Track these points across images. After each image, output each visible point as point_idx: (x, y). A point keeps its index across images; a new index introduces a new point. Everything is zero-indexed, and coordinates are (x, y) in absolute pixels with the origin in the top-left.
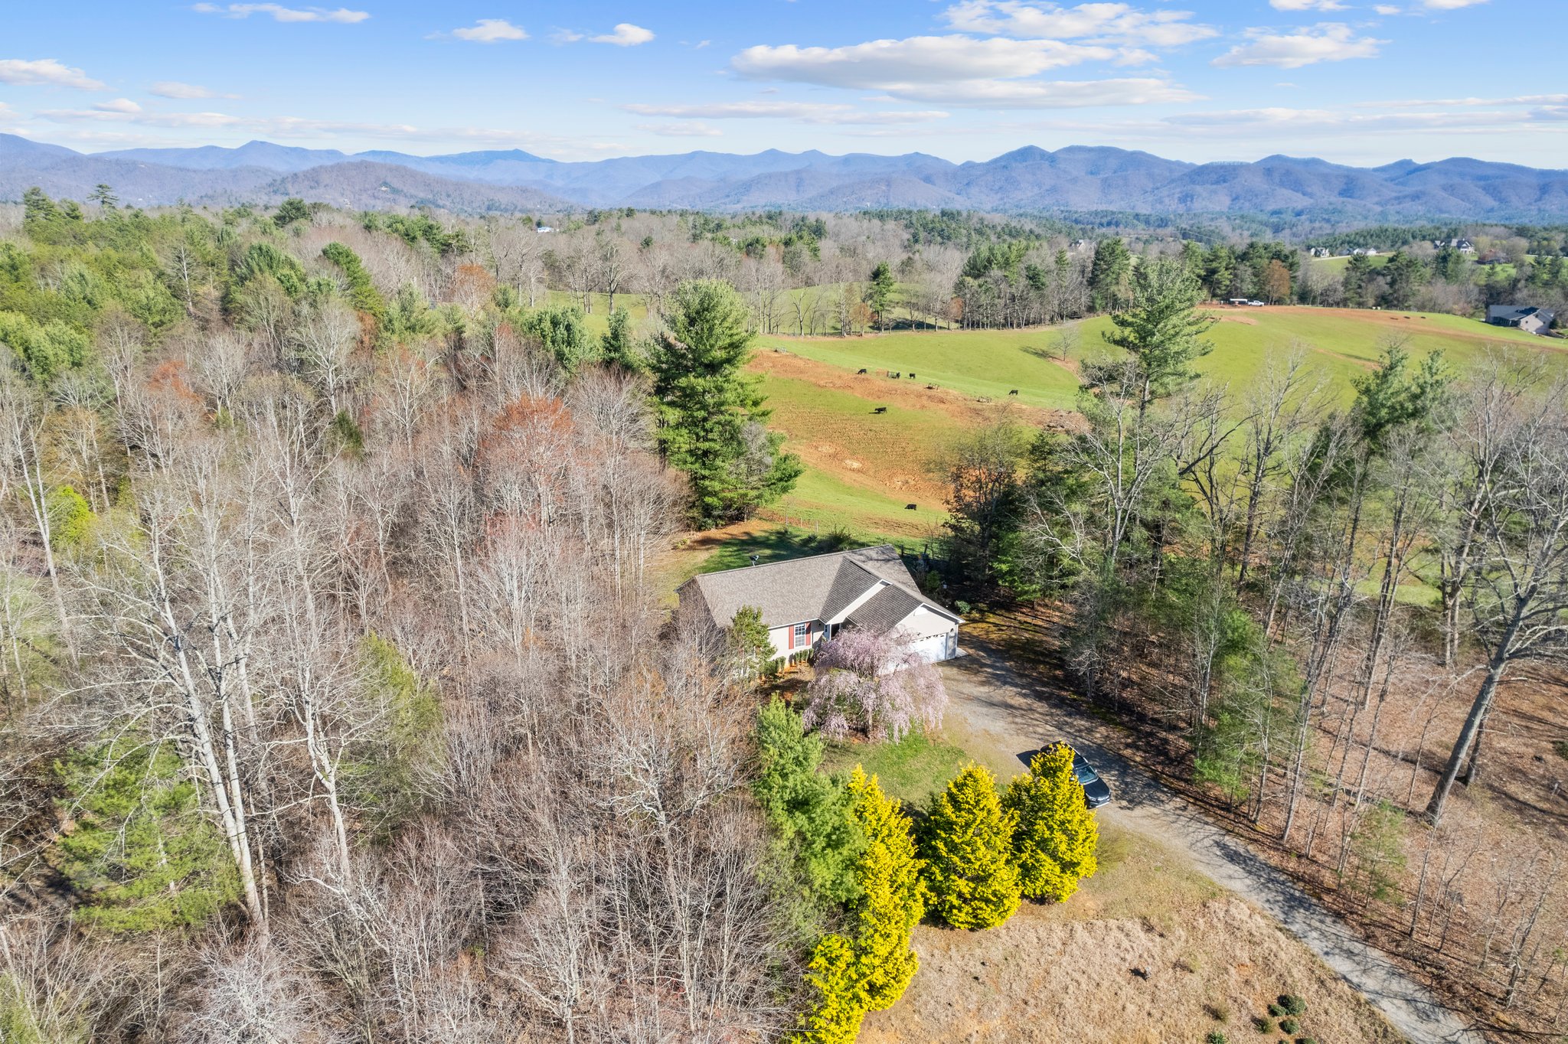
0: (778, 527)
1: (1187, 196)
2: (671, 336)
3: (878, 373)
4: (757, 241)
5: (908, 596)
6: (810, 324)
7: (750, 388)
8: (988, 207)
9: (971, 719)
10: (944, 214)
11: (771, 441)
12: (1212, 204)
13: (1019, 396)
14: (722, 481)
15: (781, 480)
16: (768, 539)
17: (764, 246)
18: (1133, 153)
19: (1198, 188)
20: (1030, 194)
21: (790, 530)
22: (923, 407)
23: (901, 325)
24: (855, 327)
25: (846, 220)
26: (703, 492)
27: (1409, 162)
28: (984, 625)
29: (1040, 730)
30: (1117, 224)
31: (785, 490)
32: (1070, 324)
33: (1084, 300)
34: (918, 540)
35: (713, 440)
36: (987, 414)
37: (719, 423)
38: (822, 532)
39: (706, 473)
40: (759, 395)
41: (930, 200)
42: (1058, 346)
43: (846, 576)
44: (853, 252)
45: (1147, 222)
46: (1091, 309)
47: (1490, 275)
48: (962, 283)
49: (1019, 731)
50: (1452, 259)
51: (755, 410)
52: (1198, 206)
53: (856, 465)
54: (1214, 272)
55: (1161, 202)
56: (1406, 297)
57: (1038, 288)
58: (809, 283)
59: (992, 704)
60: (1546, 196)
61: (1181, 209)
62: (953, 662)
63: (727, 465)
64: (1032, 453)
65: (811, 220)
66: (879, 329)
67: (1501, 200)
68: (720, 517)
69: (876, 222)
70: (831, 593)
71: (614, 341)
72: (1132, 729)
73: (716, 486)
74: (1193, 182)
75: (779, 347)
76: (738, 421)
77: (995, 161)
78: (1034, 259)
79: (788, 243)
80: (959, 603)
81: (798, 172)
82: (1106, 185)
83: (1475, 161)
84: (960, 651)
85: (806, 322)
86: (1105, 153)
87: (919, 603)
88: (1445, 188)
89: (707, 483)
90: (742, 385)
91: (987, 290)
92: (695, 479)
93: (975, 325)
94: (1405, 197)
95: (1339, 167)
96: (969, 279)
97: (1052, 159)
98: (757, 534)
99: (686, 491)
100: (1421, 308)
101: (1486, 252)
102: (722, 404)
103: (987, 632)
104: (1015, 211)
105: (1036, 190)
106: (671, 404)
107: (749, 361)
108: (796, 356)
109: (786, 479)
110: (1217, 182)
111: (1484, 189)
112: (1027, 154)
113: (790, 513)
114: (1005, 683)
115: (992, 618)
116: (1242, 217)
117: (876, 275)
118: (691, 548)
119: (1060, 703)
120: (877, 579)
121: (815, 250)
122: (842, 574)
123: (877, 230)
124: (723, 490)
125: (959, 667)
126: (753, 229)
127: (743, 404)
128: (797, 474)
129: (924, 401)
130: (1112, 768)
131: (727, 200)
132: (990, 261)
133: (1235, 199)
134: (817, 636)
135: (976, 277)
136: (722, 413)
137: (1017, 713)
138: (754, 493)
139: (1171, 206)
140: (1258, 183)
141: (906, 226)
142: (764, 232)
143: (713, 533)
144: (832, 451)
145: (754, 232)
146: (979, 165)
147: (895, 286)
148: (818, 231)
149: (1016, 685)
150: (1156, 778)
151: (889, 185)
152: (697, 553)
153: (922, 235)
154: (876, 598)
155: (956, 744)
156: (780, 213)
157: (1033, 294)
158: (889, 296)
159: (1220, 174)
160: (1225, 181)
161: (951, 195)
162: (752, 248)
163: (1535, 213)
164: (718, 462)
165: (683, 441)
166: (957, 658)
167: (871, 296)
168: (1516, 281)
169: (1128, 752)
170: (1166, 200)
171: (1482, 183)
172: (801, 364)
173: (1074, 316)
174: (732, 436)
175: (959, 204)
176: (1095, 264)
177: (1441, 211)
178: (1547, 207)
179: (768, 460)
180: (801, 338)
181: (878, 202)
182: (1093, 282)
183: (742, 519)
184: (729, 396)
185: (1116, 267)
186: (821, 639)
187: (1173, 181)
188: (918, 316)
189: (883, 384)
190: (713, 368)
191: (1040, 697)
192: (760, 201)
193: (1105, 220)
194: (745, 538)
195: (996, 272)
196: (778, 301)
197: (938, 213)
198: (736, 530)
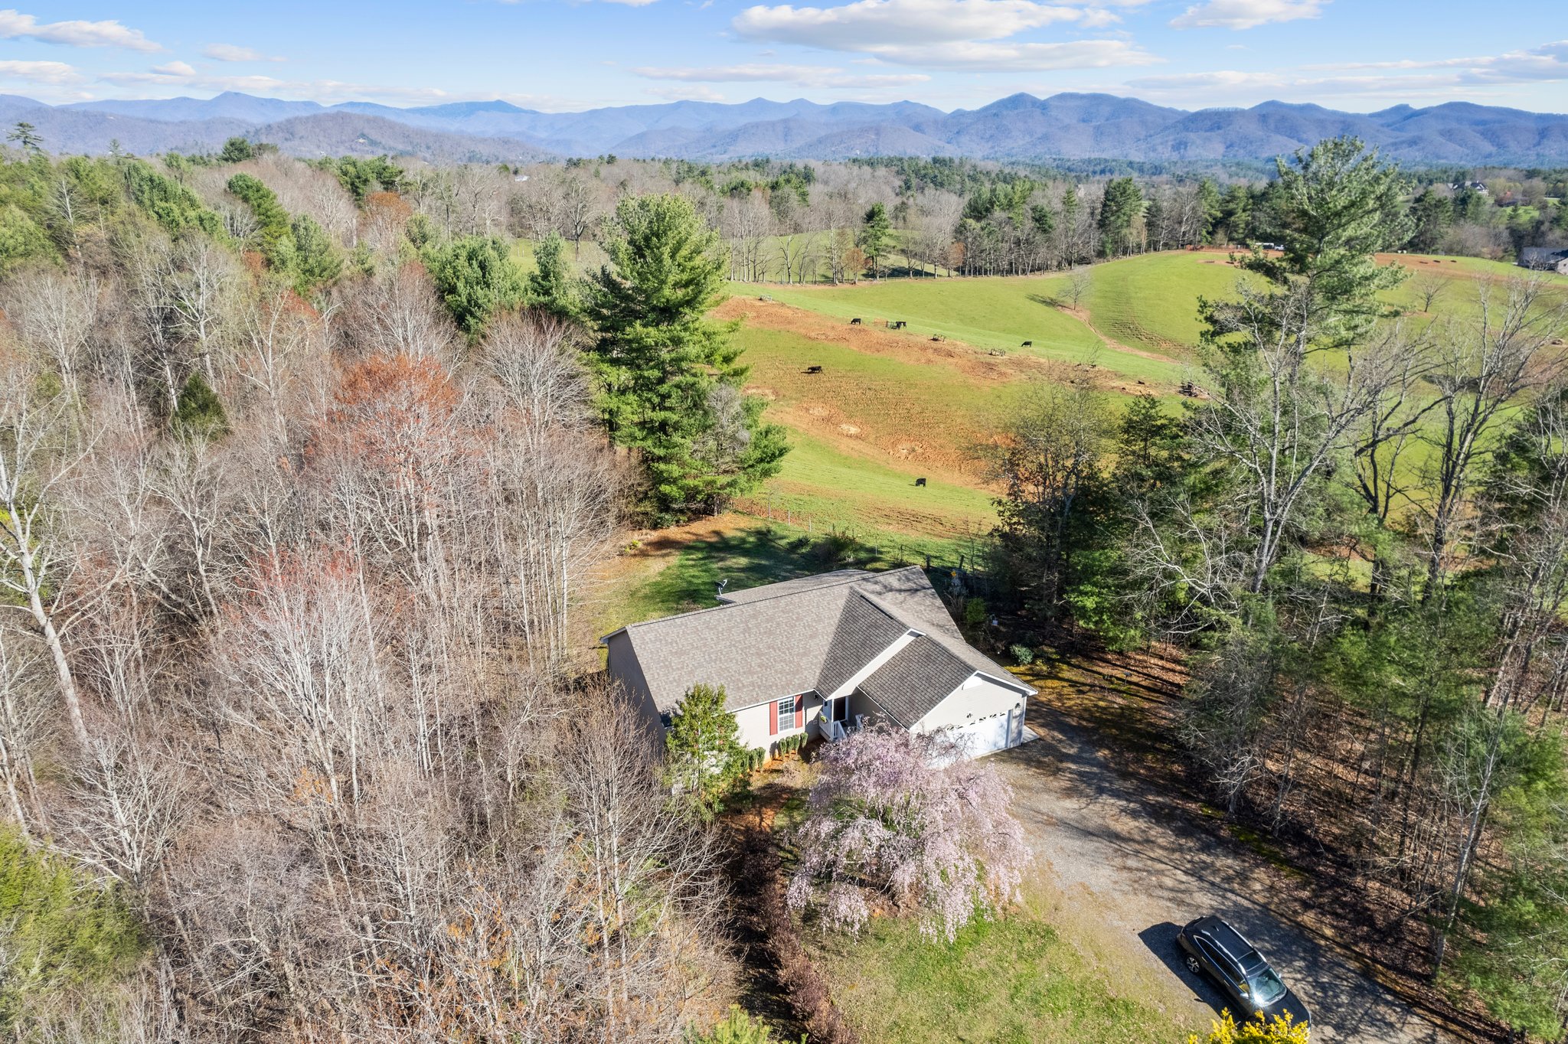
0: (757, 524)
1: (1180, 143)
2: (613, 269)
3: (875, 324)
4: (742, 184)
5: (952, 657)
6: (800, 271)
7: (718, 339)
8: (979, 155)
9: (1059, 865)
10: (935, 160)
11: (748, 410)
12: (1207, 151)
13: (1032, 348)
14: (682, 464)
15: (761, 460)
16: (743, 541)
17: (749, 190)
18: (1125, 100)
19: (1192, 136)
20: (1021, 143)
21: (774, 527)
22: (929, 361)
23: (897, 273)
24: (848, 274)
25: (835, 166)
26: (659, 479)
27: (1405, 107)
28: (1056, 683)
29: (1169, 882)
30: (1111, 172)
31: (766, 473)
32: (1079, 269)
33: (1094, 243)
34: (945, 541)
35: (671, 409)
36: (1003, 369)
37: (678, 386)
38: (816, 532)
39: (661, 452)
40: (732, 347)
41: (921, 148)
42: (1067, 293)
43: (855, 620)
44: (844, 196)
45: (1141, 170)
46: (1101, 254)
47: (1511, 217)
48: (963, 226)
49: (1138, 886)
50: (1473, 200)
51: (726, 368)
52: (1192, 153)
53: (853, 430)
54: (1230, 213)
55: (1154, 150)
56: (1433, 240)
57: (1045, 231)
58: (797, 229)
59: (1087, 833)
60: (1545, 141)
61: (1175, 156)
62: (1018, 753)
63: (688, 442)
64: (1126, 431)
65: (800, 166)
66: (873, 276)
67: (1500, 146)
68: (681, 511)
69: (866, 169)
70: (834, 646)
71: (545, 279)
72: (1307, 873)
73: (674, 470)
74: (1187, 129)
75: (763, 295)
76: (703, 383)
77: (986, 109)
78: (1039, 199)
79: (774, 187)
80: (1019, 650)
81: (785, 121)
82: (1099, 133)
83: (1472, 105)
84: (1029, 733)
85: (795, 268)
86: (1097, 99)
87: (969, 670)
88: (1442, 133)
89: (662, 466)
90: (708, 335)
91: (990, 233)
92: (647, 459)
93: (978, 271)
94: (1402, 142)
95: (1334, 113)
96: (971, 222)
97: (1043, 106)
98: (729, 533)
99: (637, 478)
100: (1449, 251)
101: (1502, 195)
102: (682, 359)
103: (1060, 697)
104: (1006, 160)
105: (1028, 139)
106: (616, 362)
107: (717, 303)
108: (783, 305)
109: (769, 458)
110: (1211, 129)
111: (1482, 134)
112: (1018, 102)
113: (776, 502)
114: (1101, 791)
115: (1067, 673)
116: (1238, 164)
117: (871, 216)
118: (643, 554)
119: (1188, 827)
120: (902, 628)
121: (804, 195)
122: (849, 617)
123: (868, 176)
124: (683, 476)
125: (1029, 762)
126: (738, 174)
127: (709, 358)
128: (782, 452)
129: (930, 354)
130: (1294, 955)
131: (713, 150)
132: (992, 203)
133: (1230, 146)
134: (812, 713)
135: (978, 219)
136: (682, 372)
137: (1129, 848)
138: (723, 480)
139: (1165, 154)
140: (1254, 129)
141: (898, 173)
142: (752, 177)
143: (673, 532)
144: (825, 413)
145: (738, 176)
146: (969, 113)
147: (890, 231)
148: (808, 177)
149: (1116, 794)
150: (1367, 973)
151: (878, 134)
152: (650, 561)
153: (914, 181)
154: (902, 657)
155: (1041, 917)
156: (768, 161)
157: (1039, 237)
158: (885, 240)
159: (1215, 121)
160: (1219, 128)
161: (941, 144)
162: (737, 190)
163: (1534, 157)
164: (676, 438)
165: (630, 411)
166: (1023, 745)
167: (865, 240)
168: (1540, 223)
169: (1308, 918)
170: (1160, 148)
171: (1480, 128)
172: (789, 313)
173: (1083, 261)
174: (696, 400)
175: (949, 152)
176: (1105, 205)
177: (1438, 157)
178: (1547, 152)
179: (744, 435)
180: (790, 287)
181: (867, 151)
182: (1102, 224)
183: (711, 513)
184: (692, 350)
185: (1127, 209)
186: (818, 717)
187: (1167, 128)
188: (917, 265)
189: (882, 335)
190: (668, 313)
191: (1158, 815)
192: (747, 150)
193: (1098, 168)
194: (714, 539)
195: (998, 214)
196: (763, 246)
197: (930, 160)
198: (702, 528)
